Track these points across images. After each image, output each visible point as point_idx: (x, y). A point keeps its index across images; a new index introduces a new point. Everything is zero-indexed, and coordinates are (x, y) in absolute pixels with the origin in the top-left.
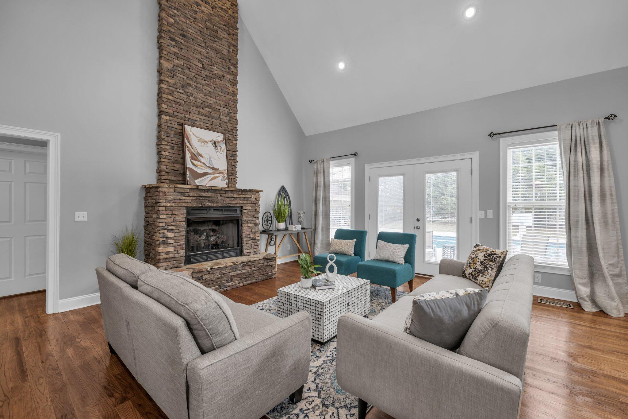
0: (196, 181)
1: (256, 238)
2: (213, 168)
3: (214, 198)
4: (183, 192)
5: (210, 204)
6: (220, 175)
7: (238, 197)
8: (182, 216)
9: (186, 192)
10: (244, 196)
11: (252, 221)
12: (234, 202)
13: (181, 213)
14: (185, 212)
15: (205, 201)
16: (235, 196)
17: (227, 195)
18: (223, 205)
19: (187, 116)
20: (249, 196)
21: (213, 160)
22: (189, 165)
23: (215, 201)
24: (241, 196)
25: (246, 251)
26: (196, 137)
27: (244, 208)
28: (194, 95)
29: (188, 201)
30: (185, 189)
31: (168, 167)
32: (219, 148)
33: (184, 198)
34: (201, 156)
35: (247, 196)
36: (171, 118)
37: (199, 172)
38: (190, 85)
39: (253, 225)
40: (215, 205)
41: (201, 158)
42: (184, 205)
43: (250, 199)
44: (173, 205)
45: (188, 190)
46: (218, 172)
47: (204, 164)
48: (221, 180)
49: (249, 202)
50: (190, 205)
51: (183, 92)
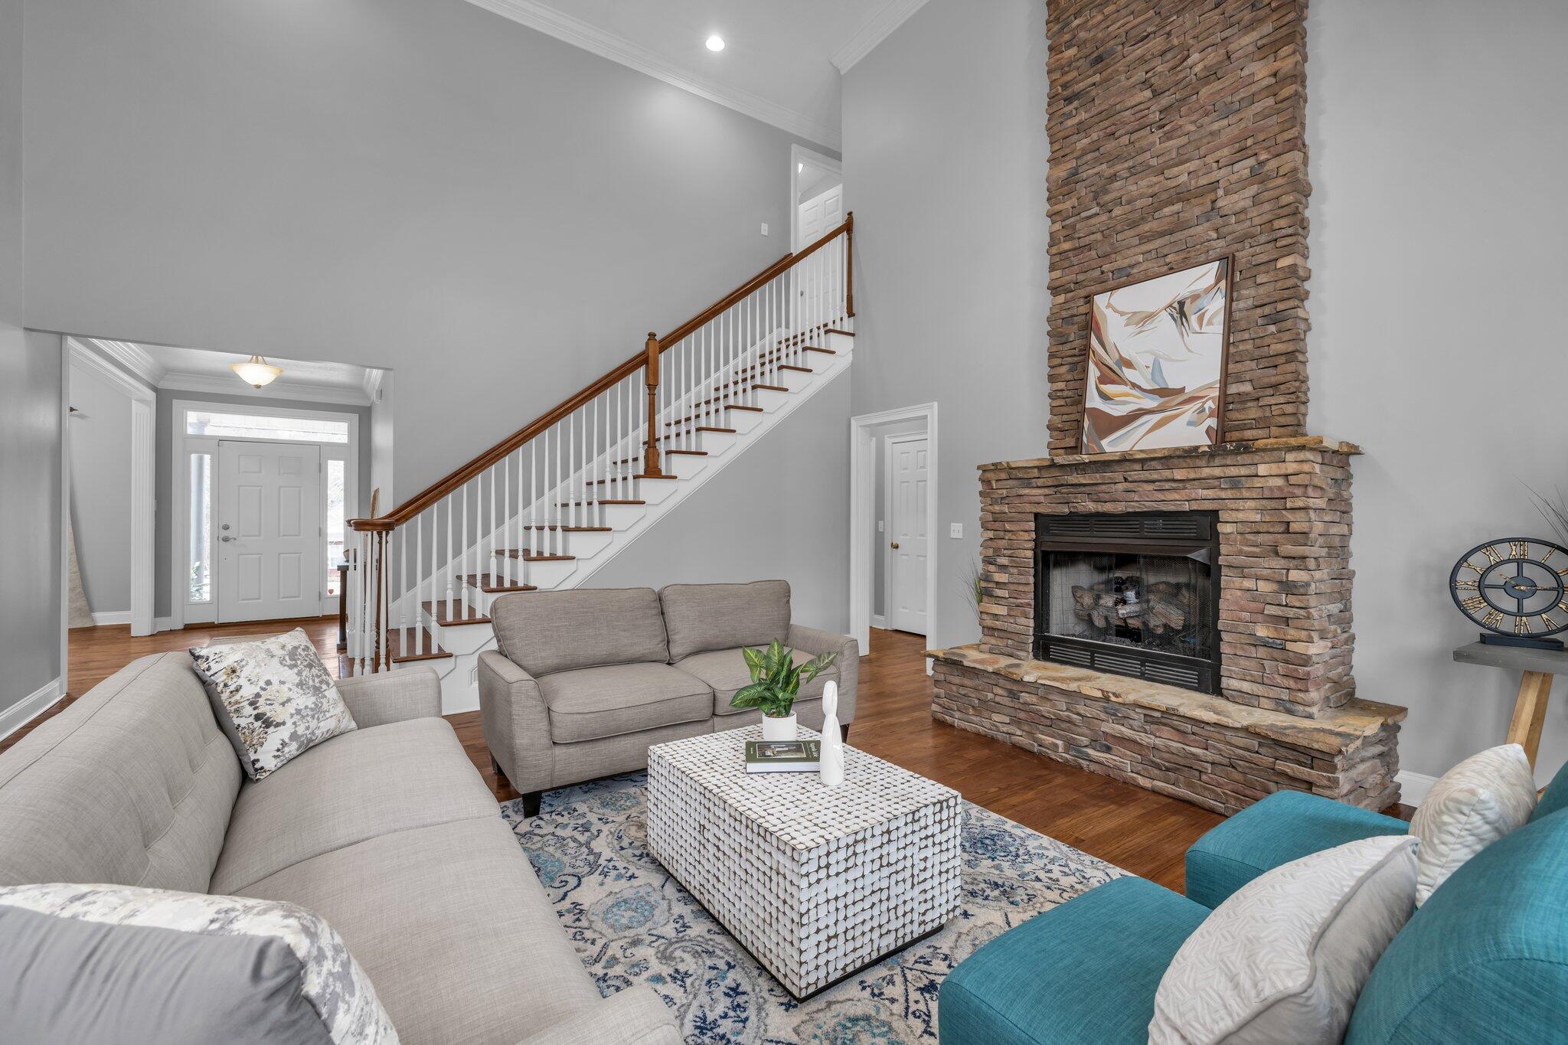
0: (1104, 443)
1: (1290, 646)
2: (1162, 392)
3: (1104, 487)
4: (1026, 476)
5: (1091, 507)
7: (1192, 476)
8: (1026, 536)
9: (1030, 476)
10: (1217, 472)
11: (1265, 572)
12: (1175, 496)
13: (1022, 528)
14: (1032, 525)
15: (1076, 498)
16: (1179, 474)
17: (1146, 475)
18: (1133, 507)
20: (1243, 471)
21: (1165, 366)
22: (1091, 401)
23: (1107, 497)
24: (1206, 472)
25: (1235, 684)
26: (1123, 314)
27: (1223, 516)
29: (1036, 499)
30: (1029, 470)
33: (1027, 491)
34: (1130, 365)
35: (1233, 471)
36: (1069, 295)
37: (1117, 414)
39: (1274, 587)
40: (1108, 508)
41: (1127, 373)
42: (1029, 508)
43: (1248, 483)
44: (1006, 509)
45: (1036, 470)
46: (1180, 400)
48: (1190, 423)
49: (1246, 494)
50: (1041, 510)
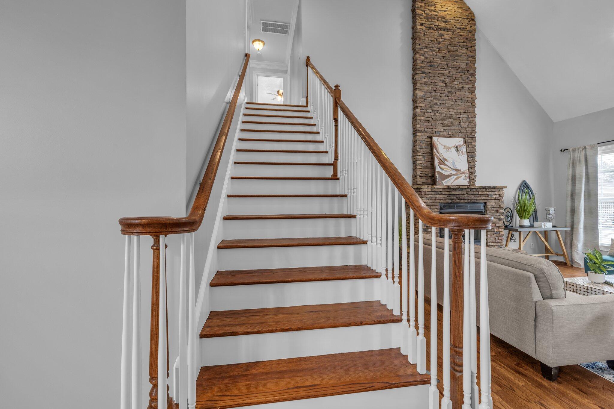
0: (444, 182)
1: (500, 233)
2: (456, 170)
3: (461, 195)
4: (438, 191)
5: (458, 201)
6: (462, 175)
7: (482, 193)
8: (437, 210)
9: (439, 191)
10: (488, 193)
11: (496, 216)
12: (478, 198)
13: (436, 208)
14: (439, 207)
15: (454, 198)
16: (480, 193)
17: (472, 193)
18: (469, 201)
19: (434, 129)
20: (493, 193)
21: (456, 163)
22: (438, 169)
23: (462, 198)
24: (485, 193)
25: (490, 244)
26: (442, 145)
27: (488, 204)
28: (439, 111)
29: (441, 198)
30: (439, 189)
31: (421, 172)
32: (460, 152)
33: (438, 196)
34: (447, 161)
35: (490, 193)
36: (423, 134)
37: (445, 174)
38: (436, 104)
39: (497, 220)
40: (462, 201)
41: (446, 162)
42: (438, 201)
43: (493, 196)
44: (431, 201)
45: (441, 189)
46: (460, 173)
47: (449, 167)
48: (464, 179)
49: (492, 198)
50: (442, 202)
51: (431, 111)
